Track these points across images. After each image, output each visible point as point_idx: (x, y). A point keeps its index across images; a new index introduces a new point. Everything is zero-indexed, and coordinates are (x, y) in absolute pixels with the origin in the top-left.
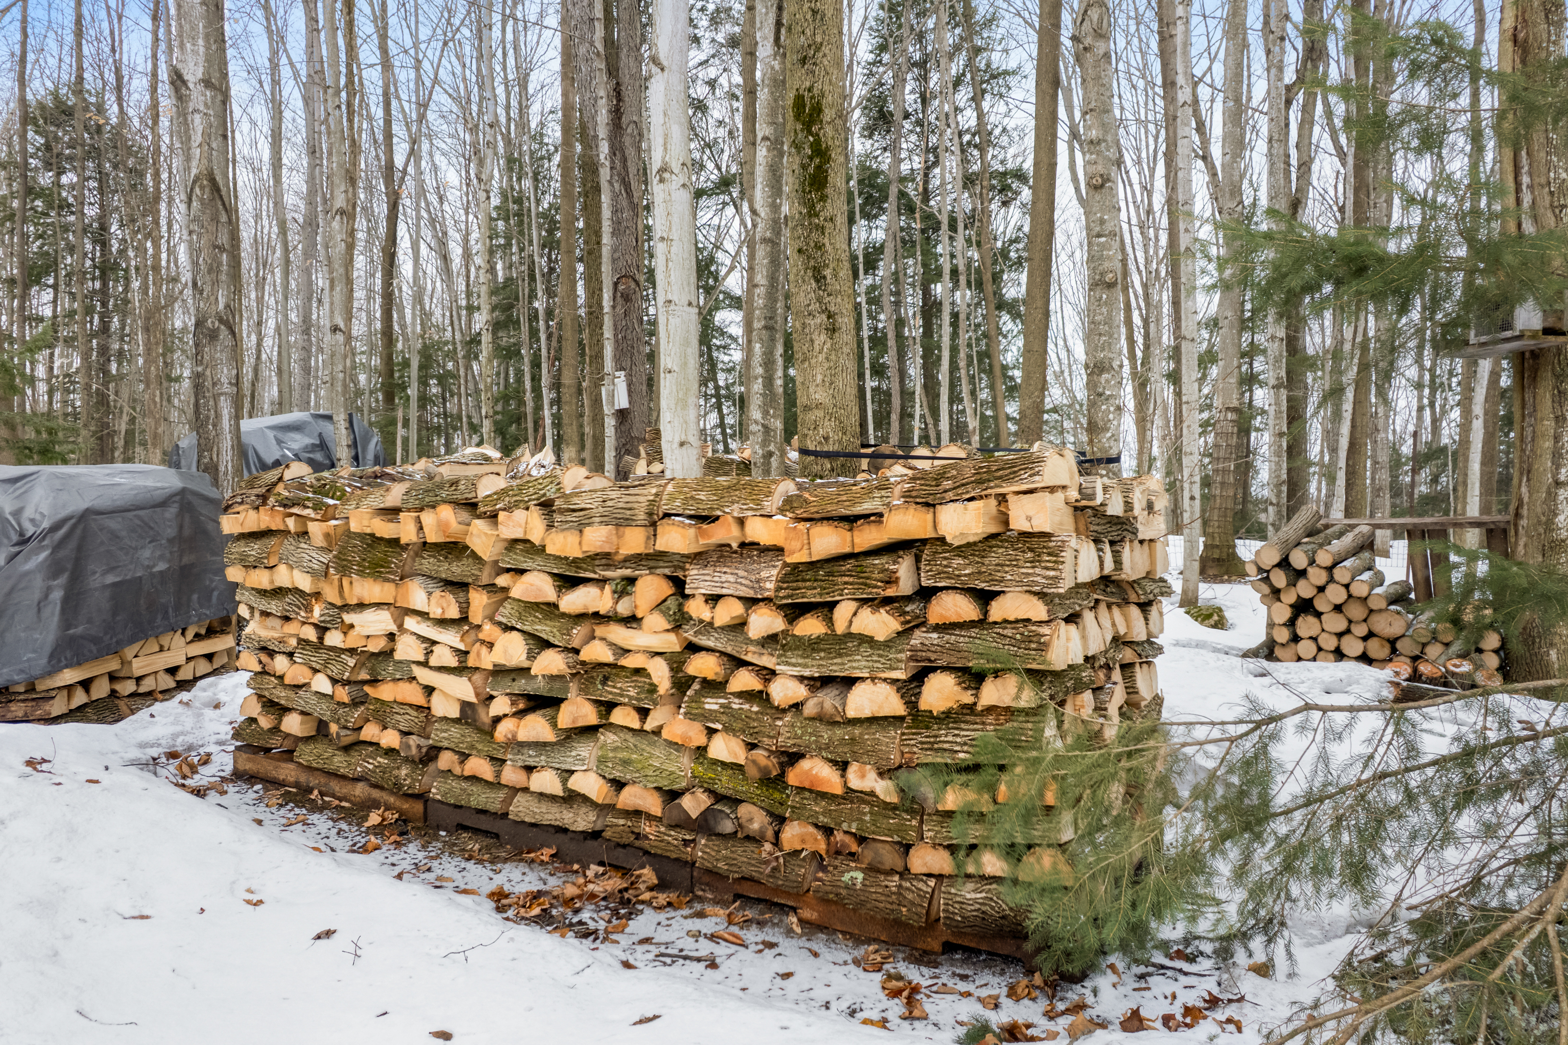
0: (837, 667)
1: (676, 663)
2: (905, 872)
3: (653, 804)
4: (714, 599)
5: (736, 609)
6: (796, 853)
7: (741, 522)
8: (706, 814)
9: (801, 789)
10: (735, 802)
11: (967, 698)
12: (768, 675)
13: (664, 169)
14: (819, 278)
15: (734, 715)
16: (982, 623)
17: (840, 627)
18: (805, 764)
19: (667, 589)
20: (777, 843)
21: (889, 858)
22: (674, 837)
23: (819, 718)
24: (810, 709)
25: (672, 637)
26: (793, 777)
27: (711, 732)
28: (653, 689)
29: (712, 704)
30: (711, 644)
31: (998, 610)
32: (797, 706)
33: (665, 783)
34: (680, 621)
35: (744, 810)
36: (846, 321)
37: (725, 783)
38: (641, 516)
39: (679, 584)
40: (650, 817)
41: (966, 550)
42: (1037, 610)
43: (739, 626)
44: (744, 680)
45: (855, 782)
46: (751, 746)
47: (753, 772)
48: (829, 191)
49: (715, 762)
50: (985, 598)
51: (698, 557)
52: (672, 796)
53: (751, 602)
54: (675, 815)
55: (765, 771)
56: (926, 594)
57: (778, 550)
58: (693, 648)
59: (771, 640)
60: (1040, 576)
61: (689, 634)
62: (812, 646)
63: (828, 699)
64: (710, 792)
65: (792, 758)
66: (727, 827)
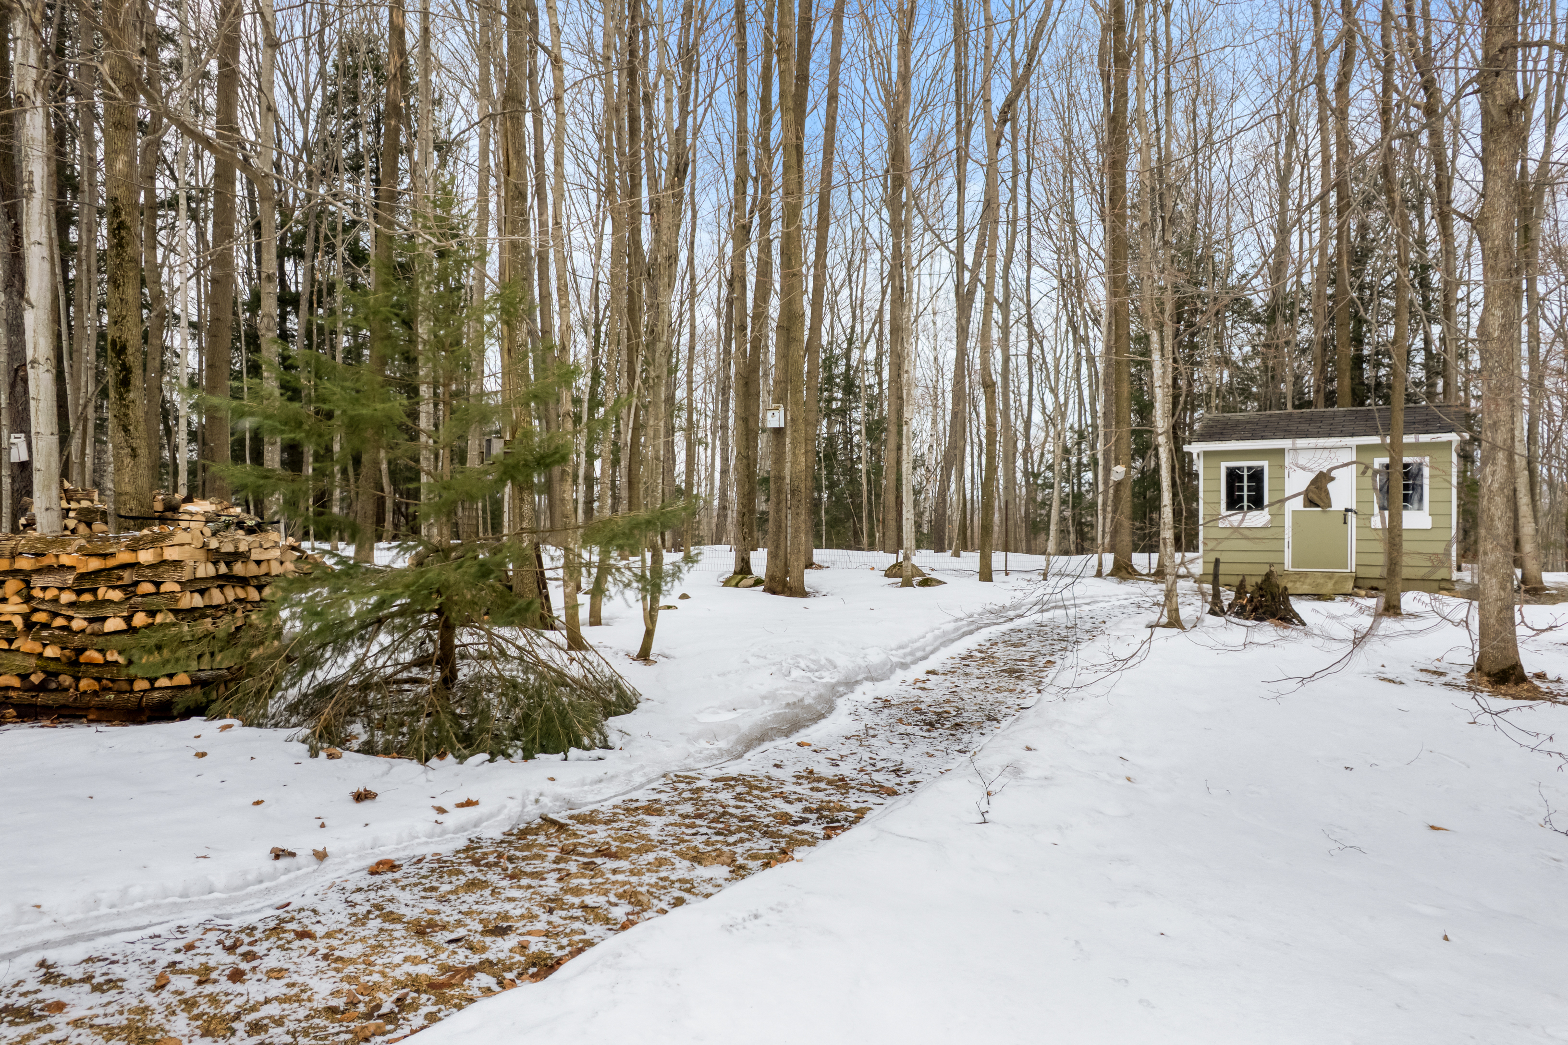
0: (100, 613)
1: (26, 617)
2: (132, 691)
3: (16, 682)
4: (44, 589)
5: (55, 592)
6: (85, 692)
7: (57, 556)
8: (42, 682)
9: (86, 664)
10: (56, 675)
11: (150, 621)
12: (70, 618)
13: (34, 362)
14: (126, 430)
15: (56, 637)
16: (158, 593)
17: (100, 597)
18: (87, 653)
19: (22, 585)
20: (77, 689)
21: (125, 686)
22: (26, 695)
23: (92, 634)
24: (88, 631)
25: (25, 606)
26: (82, 659)
27: (45, 645)
28: (15, 629)
29: (45, 633)
30: (44, 607)
31: (164, 588)
32: (83, 631)
33: (21, 671)
34: (28, 599)
35: (62, 678)
36: (143, 452)
37: (52, 667)
38: (7, 554)
39: (27, 582)
40: (14, 689)
41: (150, 566)
42: (177, 588)
43: (56, 600)
44: (59, 622)
45: (109, 658)
46: (63, 649)
47: (64, 659)
48: (132, 387)
49: (48, 658)
50: (158, 584)
51: (39, 571)
52: (24, 677)
53: (61, 589)
54: (27, 685)
55: (69, 658)
56: (136, 584)
57: (72, 568)
58: (35, 610)
59: (71, 605)
60: (176, 576)
61: (34, 604)
62: (89, 605)
63: (96, 626)
64: (44, 672)
65: (80, 651)
66: (53, 685)
